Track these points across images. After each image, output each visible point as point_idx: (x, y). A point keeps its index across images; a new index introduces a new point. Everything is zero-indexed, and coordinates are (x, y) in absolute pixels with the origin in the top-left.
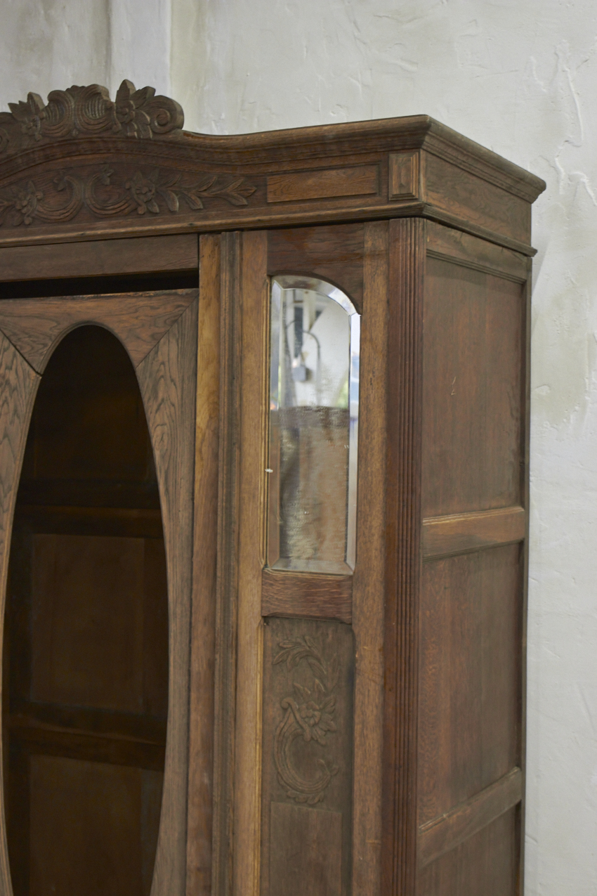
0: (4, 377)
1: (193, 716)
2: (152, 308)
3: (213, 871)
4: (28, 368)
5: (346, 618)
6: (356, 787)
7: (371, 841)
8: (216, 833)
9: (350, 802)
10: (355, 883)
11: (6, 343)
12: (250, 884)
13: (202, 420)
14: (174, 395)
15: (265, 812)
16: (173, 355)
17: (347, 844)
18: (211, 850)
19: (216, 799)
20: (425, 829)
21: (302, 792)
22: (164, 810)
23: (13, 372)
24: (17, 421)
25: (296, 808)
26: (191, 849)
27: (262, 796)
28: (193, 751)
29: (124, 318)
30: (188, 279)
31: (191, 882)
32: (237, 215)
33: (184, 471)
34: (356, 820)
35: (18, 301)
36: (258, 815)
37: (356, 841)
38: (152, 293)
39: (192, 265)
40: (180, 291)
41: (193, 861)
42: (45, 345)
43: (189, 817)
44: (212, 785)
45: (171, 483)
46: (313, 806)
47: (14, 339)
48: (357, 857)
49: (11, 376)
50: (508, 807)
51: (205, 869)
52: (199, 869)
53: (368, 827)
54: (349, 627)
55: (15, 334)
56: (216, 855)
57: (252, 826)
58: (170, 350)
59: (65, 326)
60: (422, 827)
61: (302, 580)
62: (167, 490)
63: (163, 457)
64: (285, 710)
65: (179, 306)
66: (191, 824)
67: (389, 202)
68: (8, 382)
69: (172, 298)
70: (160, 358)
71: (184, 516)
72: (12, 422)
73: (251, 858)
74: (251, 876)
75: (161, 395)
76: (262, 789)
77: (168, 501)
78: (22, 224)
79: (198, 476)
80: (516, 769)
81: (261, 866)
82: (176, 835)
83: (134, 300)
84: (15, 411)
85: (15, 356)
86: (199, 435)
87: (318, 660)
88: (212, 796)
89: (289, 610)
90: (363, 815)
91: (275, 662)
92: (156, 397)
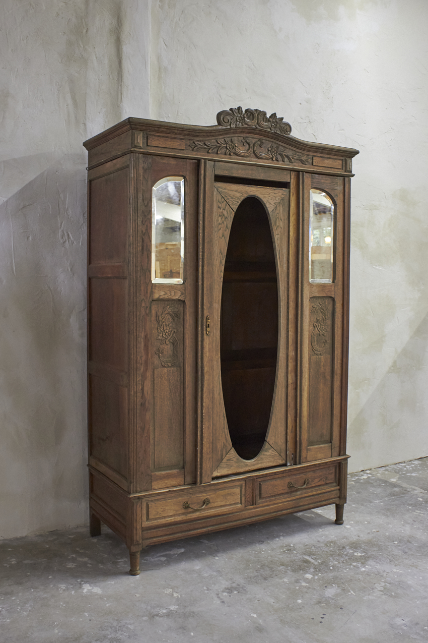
0: (222, 213)
1: (290, 333)
2: (275, 193)
3: (298, 382)
4: (231, 210)
5: (333, 296)
11: (223, 200)
13: (291, 234)
14: (282, 224)
16: (281, 211)
18: (297, 376)
21: (319, 351)
23: (226, 211)
24: (227, 230)
25: (317, 357)
28: (290, 344)
29: (266, 196)
30: (285, 185)
32: (304, 167)
33: (285, 251)
35: (228, 184)
38: (275, 188)
39: (289, 181)
40: (284, 189)
42: (238, 202)
43: (289, 367)
45: (280, 255)
46: (322, 355)
47: (225, 198)
48: (336, 367)
49: (225, 213)
52: (292, 383)
54: (333, 299)
55: (226, 196)
56: (299, 377)
58: (281, 209)
59: (246, 196)
61: (321, 285)
62: (279, 257)
63: (278, 246)
64: (314, 327)
65: (283, 194)
66: (289, 369)
67: (345, 171)
68: (224, 215)
69: (281, 191)
70: (277, 212)
71: (285, 266)
72: (225, 231)
75: (277, 224)
77: (280, 262)
78: (230, 155)
79: (290, 252)
82: (283, 374)
83: (269, 190)
84: (227, 226)
85: (226, 205)
86: (291, 239)
87: (324, 310)
88: (297, 358)
89: (317, 295)
90: (337, 354)
91: (313, 311)
92: (276, 225)
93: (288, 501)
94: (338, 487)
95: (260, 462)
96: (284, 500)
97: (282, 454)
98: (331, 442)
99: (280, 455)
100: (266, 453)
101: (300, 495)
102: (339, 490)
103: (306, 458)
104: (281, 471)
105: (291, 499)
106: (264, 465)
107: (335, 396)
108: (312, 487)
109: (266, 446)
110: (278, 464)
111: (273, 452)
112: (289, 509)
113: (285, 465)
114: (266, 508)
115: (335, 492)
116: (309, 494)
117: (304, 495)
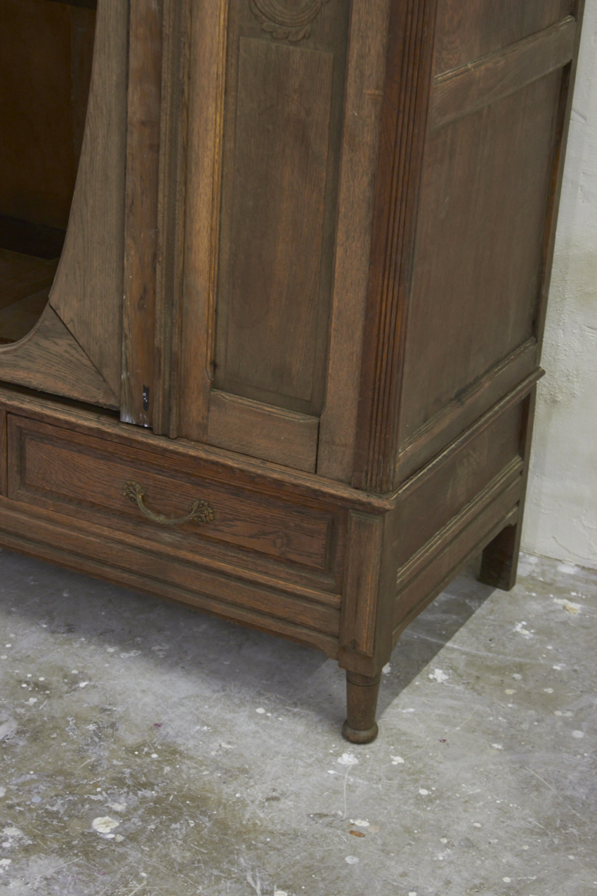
3: (163, 125)
6: (355, 18)
7: (369, 91)
8: (166, 76)
9: (346, 40)
10: (345, 146)
12: (210, 144)
15: (232, 49)
17: (339, 96)
18: (160, 98)
19: (167, 30)
20: (443, 79)
21: (282, 24)
22: (98, 45)
25: (274, 45)
26: (134, 96)
27: (228, 28)
31: (134, 140)
34: (352, 65)
36: (222, 54)
37: (351, 90)
41: (136, 112)
43: (131, 54)
44: (161, 11)
46: (295, 43)
48: (351, 112)
50: (553, 67)
51: (151, 123)
52: (143, 123)
53: (367, 73)
56: (166, 105)
57: (214, 69)
60: (438, 77)
66: (134, 63)
73: (211, 110)
74: (212, 134)
76: (229, 20)
80: (569, 19)
81: (225, 121)
82: (115, 78)
88: (162, 26)
90: (361, 56)
93: (121, 542)
94: (334, 599)
95: (23, 363)
96: (106, 532)
97: (106, 372)
98: (318, 415)
99: (99, 372)
100: (45, 343)
101: (171, 545)
102: (340, 609)
103: (204, 427)
104: (90, 429)
105: (131, 539)
106: (35, 380)
107: (340, 236)
108: (226, 544)
109: (46, 318)
110: (92, 401)
111: (73, 352)
112: (130, 571)
113: (114, 414)
114: (44, 524)
115: (319, 608)
116: (205, 561)
117: (184, 554)
